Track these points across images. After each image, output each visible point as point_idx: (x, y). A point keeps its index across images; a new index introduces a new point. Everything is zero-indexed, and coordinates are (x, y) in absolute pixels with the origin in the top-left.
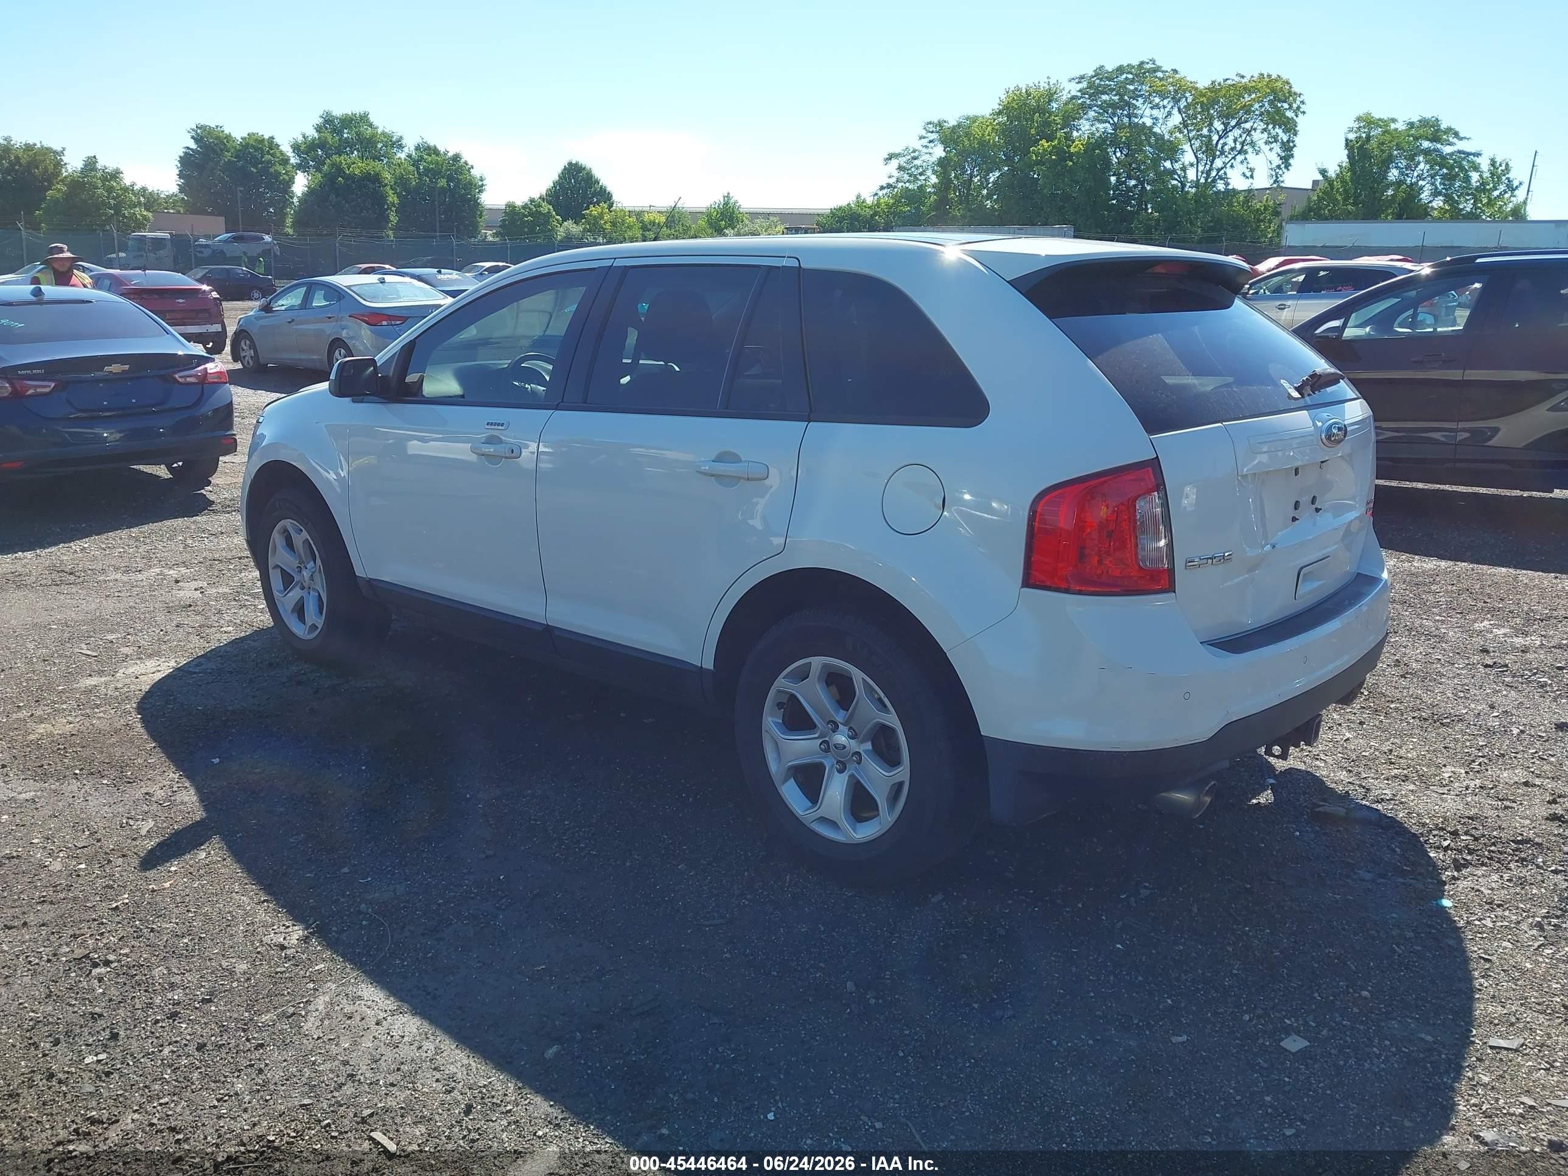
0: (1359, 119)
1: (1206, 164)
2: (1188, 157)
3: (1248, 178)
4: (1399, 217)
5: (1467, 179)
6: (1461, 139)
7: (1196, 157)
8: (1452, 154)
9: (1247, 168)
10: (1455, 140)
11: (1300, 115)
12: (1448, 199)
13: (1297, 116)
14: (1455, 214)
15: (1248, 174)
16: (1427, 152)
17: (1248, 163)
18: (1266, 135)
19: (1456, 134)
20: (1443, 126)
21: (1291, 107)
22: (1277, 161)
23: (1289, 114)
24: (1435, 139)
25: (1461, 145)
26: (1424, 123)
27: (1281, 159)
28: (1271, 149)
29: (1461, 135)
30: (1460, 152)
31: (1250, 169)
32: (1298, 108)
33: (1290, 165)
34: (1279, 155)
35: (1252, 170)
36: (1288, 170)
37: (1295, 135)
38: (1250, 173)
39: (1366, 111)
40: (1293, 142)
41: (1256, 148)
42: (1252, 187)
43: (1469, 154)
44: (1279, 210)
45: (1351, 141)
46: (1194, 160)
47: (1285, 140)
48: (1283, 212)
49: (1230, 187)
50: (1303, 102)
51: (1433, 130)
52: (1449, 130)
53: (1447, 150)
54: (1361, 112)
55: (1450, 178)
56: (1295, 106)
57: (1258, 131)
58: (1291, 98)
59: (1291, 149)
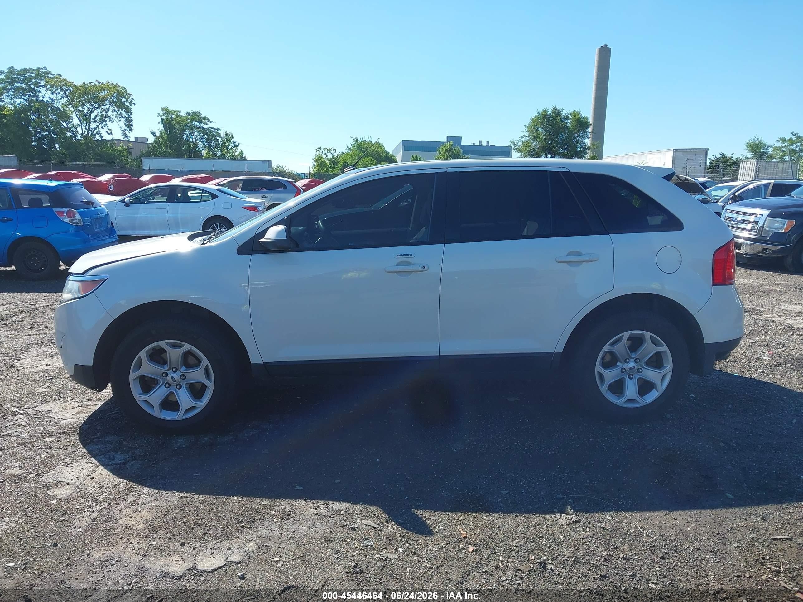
0: (162, 109)
1: (86, 125)
2: (76, 121)
3: (109, 134)
4: (190, 157)
5: (217, 140)
6: (211, 122)
7: (80, 121)
8: (208, 129)
9: (108, 129)
10: (208, 123)
11: (132, 105)
12: (210, 149)
13: (131, 105)
14: (214, 156)
15: (109, 132)
16: (198, 127)
17: (108, 126)
18: (115, 113)
19: (208, 120)
20: (203, 116)
21: (127, 100)
22: (124, 127)
23: (127, 104)
24: (200, 122)
25: (210, 125)
26: (194, 113)
27: (126, 126)
28: (120, 121)
29: (211, 120)
30: (211, 128)
31: (110, 129)
32: (131, 101)
33: (132, 129)
34: (125, 124)
35: (111, 130)
36: (132, 131)
37: (131, 114)
38: (110, 132)
39: (165, 106)
40: (131, 118)
41: (111, 119)
42: (113, 139)
43: (215, 129)
44: (131, 151)
45: (164, 120)
46: (79, 123)
47: (127, 117)
48: (133, 152)
49: (104, 138)
50: (133, 99)
51: (197, 117)
52: (205, 118)
53: (206, 126)
54: (163, 106)
55: (208, 140)
56: (129, 100)
57: (111, 111)
58: (127, 96)
59: (131, 121)
